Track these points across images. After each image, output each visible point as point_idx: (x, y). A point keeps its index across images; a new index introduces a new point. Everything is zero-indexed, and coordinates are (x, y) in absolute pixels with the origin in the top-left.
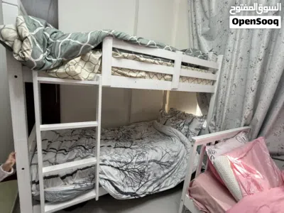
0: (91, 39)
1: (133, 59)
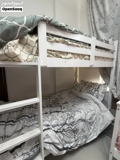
1: (63, 43)
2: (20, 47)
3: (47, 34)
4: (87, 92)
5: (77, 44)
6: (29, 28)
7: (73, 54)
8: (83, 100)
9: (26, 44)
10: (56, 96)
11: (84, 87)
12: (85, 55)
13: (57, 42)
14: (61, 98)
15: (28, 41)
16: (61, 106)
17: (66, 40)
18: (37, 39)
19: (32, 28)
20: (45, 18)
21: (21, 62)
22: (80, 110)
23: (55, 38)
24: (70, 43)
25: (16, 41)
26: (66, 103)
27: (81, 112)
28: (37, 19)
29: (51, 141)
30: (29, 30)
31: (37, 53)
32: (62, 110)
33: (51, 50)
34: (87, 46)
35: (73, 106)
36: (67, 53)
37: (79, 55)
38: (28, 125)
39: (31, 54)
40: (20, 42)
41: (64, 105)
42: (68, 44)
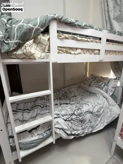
0: (40, 22)
1: (73, 39)
2: (34, 46)
3: (58, 32)
4: (96, 87)
5: (86, 39)
6: (42, 28)
7: (82, 49)
8: (91, 94)
9: (40, 43)
10: (66, 89)
11: (93, 82)
12: (95, 50)
13: (67, 38)
14: (70, 91)
15: (41, 40)
16: (70, 99)
17: (75, 36)
18: (48, 37)
19: (44, 28)
20: (56, 17)
21: (36, 59)
22: (88, 103)
23: (65, 35)
24: (79, 38)
25: (31, 41)
26: (75, 96)
27: (88, 105)
28: (49, 18)
29: (60, 127)
30: (42, 30)
31: (49, 50)
32: (71, 103)
33: (61, 47)
34: (98, 41)
35: (81, 99)
36: (77, 49)
37: (88, 50)
38: (41, 113)
39: (44, 52)
40: (34, 42)
41: (72, 98)
42: (77, 40)
